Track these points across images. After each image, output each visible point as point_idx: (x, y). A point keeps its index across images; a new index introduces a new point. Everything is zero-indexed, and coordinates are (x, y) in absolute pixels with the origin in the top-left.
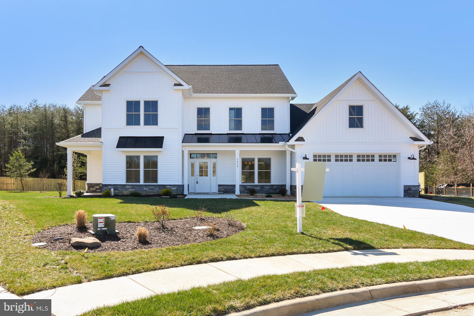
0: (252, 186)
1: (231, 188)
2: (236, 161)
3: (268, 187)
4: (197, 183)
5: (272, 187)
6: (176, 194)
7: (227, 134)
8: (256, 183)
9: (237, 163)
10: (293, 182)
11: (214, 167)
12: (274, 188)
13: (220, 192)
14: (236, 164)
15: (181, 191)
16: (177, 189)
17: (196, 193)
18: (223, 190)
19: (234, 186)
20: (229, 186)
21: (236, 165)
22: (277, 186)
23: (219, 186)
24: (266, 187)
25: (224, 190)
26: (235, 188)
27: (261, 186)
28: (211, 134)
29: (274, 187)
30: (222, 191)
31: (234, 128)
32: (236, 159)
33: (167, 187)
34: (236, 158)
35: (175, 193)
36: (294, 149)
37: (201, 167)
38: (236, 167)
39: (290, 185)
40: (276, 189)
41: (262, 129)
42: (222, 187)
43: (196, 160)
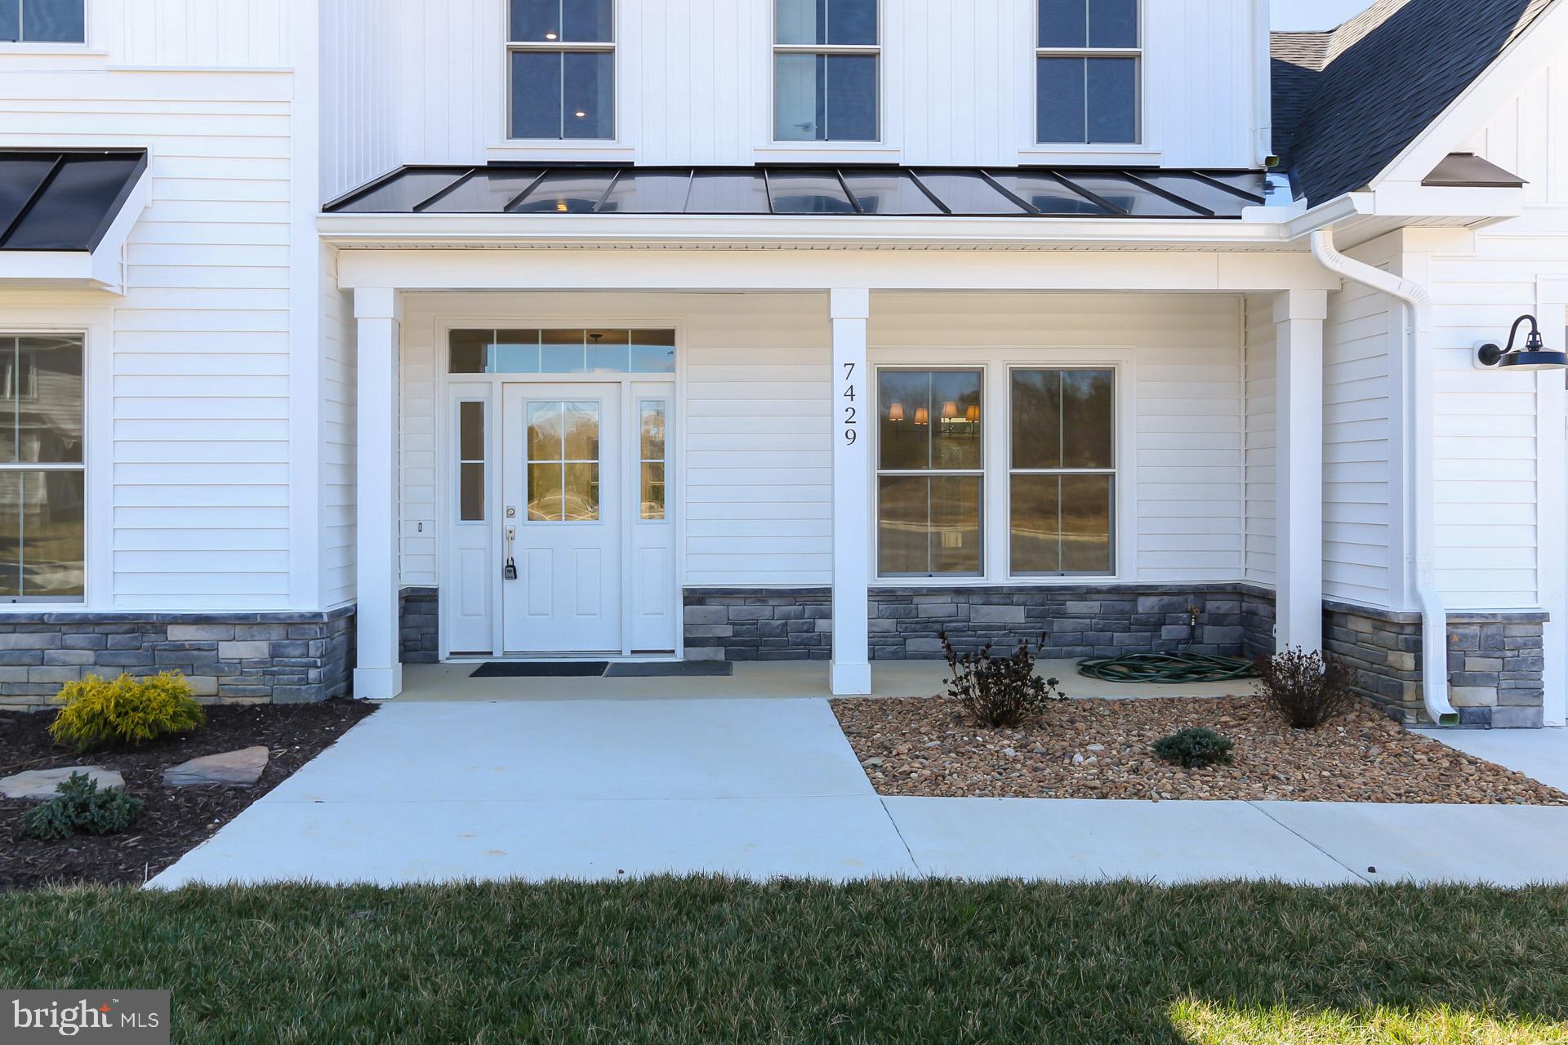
0: (962, 599)
1: (787, 617)
2: (841, 387)
3: (1093, 606)
4: (511, 571)
5: (1127, 606)
6: (258, 701)
7: (760, 170)
8: (997, 571)
9: (841, 402)
10: (1341, 575)
11: (654, 448)
12: (1140, 609)
13: (698, 654)
14: (841, 416)
15: (313, 674)
16: (276, 652)
17: (498, 658)
18: (727, 631)
19: (822, 596)
20: (771, 602)
21: (840, 428)
22: (1166, 599)
23: (694, 597)
24: (1073, 606)
25: (736, 634)
26: (828, 615)
27: (1038, 599)
28: (627, 170)
29: (1145, 605)
30: (720, 642)
31: (815, 127)
32: (840, 372)
33: (176, 633)
34: (840, 356)
35: (254, 694)
36: (1392, 264)
37: (537, 443)
38: (840, 441)
39: (1324, 603)
40: (1159, 624)
41: (1046, 133)
42: (713, 608)
43: (497, 387)
